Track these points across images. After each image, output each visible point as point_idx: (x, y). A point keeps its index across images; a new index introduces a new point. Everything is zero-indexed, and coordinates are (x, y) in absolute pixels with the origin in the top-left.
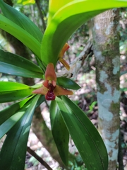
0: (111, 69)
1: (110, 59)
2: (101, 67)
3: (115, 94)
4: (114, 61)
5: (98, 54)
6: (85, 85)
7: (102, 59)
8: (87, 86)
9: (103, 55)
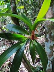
0: (51, 34)
1: (51, 31)
2: (47, 33)
3: (52, 43)
4: (52, 31)
5: (46, 28)
6: (40, 40)
7: (48, 30)
8: (41, 41)
9: (48, 29)
